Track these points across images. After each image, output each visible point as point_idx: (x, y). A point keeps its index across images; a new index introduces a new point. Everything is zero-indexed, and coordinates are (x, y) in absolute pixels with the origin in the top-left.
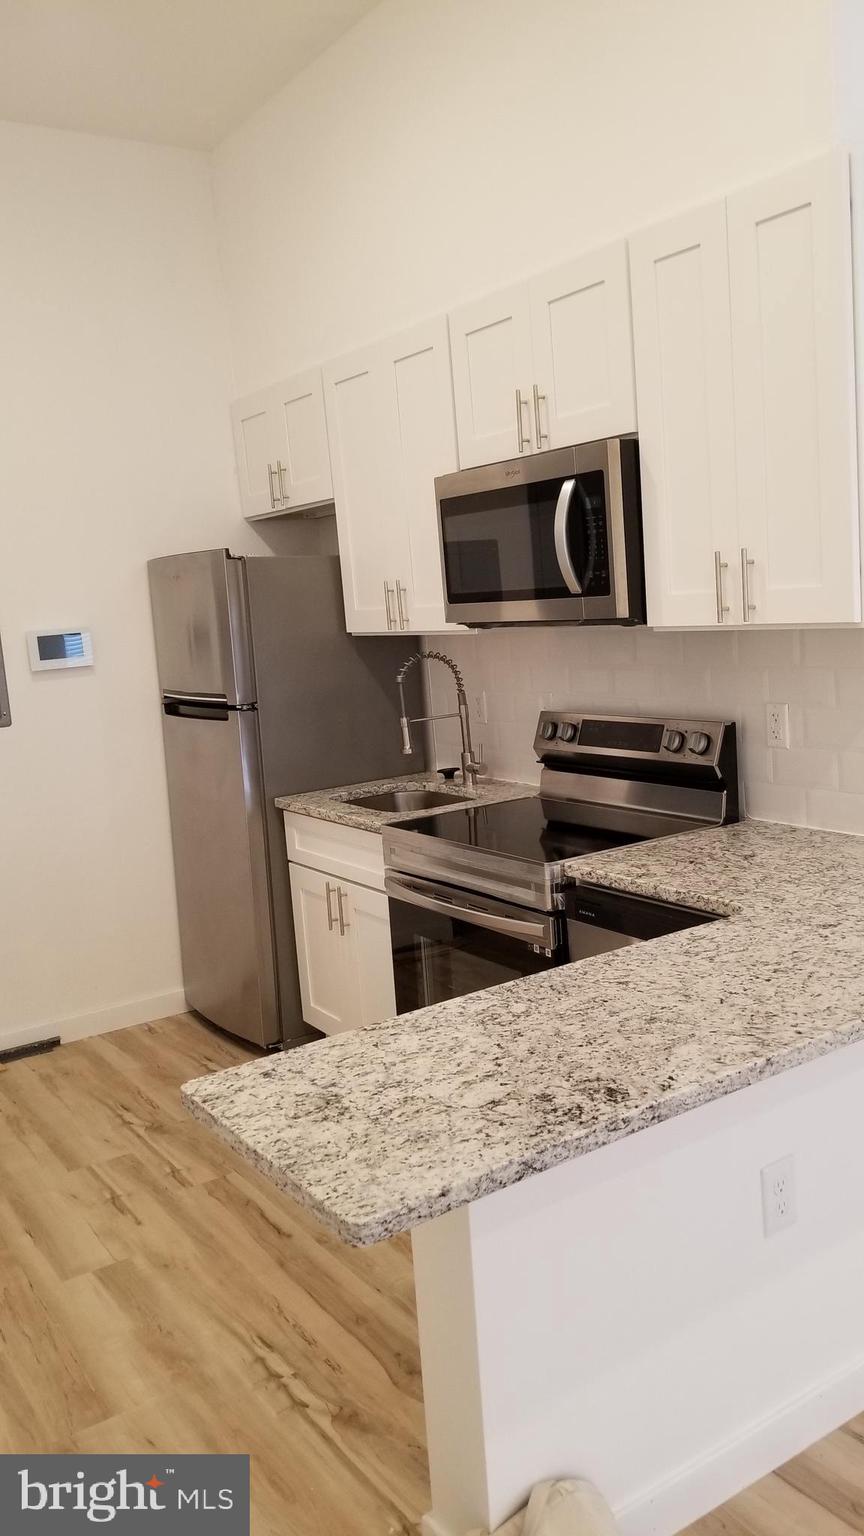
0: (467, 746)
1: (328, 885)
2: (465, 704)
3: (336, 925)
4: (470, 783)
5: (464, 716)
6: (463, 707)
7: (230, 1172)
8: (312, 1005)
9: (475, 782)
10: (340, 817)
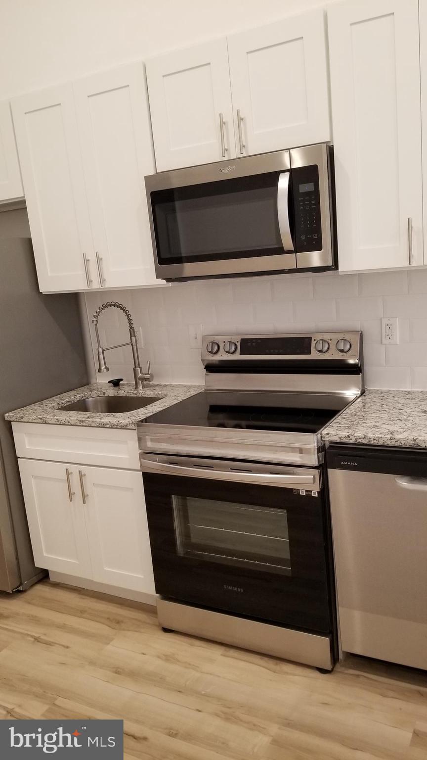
0: (137, 364)
1: (67, 470)
2: (135, 336)
3: (78, 497)
4: (140, 387)
5: (134, 344)
6: (133, 338)
7: (56, 699)
8: (45, 555)
9: (144, 387)
10: (82, 421)
